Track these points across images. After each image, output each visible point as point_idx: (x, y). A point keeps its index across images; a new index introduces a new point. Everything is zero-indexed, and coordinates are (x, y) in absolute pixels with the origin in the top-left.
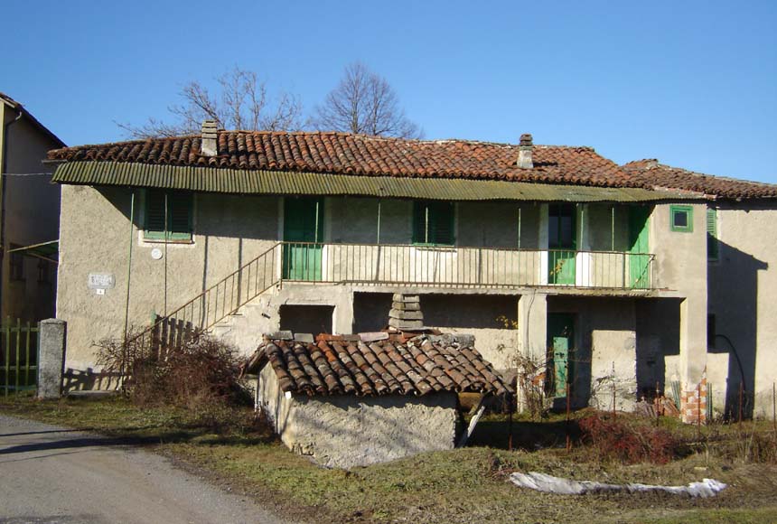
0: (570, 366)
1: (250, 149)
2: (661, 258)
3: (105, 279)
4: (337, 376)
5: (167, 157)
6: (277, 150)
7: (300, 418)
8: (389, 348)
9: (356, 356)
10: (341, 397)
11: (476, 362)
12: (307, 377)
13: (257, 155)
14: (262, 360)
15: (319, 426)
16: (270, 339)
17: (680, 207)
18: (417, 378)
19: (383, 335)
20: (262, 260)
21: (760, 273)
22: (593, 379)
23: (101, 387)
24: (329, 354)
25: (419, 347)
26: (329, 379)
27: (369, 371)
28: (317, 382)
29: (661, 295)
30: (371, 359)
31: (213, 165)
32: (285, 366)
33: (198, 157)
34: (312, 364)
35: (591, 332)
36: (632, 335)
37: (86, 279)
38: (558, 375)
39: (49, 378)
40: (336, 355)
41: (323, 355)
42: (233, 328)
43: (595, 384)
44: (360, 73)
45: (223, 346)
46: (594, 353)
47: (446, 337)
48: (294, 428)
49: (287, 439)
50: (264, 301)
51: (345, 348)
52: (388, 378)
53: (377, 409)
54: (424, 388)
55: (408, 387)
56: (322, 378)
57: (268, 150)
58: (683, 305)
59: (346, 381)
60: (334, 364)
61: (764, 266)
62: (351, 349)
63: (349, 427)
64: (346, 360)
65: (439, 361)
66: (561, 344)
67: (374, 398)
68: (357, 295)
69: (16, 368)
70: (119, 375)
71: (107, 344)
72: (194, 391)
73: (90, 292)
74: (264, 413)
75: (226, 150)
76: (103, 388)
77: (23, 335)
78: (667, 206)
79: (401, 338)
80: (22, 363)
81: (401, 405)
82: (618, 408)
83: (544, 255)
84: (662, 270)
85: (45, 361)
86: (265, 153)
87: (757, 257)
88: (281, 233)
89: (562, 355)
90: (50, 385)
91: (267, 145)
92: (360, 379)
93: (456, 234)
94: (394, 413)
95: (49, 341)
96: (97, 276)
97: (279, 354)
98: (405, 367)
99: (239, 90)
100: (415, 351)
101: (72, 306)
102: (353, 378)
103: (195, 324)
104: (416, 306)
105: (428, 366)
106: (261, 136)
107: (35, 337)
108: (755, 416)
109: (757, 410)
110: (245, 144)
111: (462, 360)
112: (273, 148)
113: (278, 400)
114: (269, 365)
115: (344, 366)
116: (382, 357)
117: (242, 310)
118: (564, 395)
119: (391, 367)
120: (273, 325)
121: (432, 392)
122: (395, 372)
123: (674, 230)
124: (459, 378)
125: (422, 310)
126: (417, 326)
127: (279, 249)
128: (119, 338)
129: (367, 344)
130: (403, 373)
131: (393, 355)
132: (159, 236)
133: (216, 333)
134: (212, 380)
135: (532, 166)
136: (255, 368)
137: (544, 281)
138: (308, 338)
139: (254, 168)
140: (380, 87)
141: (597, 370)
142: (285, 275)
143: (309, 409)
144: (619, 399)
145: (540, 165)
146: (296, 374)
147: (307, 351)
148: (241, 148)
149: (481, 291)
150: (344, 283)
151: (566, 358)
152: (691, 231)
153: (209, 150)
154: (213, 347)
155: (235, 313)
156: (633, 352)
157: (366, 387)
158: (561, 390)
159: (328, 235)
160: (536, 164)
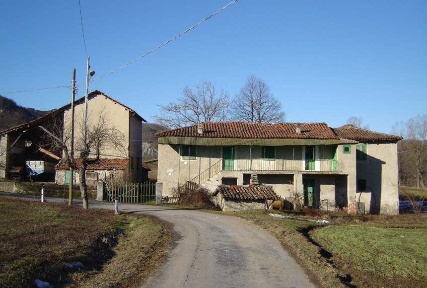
0: (313, 196)
1: (212, 130)
2: (340, 162)
3: (172, 170)
4: (235, 195)
5: (188, 135)
6: (220, 129)
7: (227, 205)
8: (249, 189)
9: (240, 191)
10: (236, 200)
11: (272, 192)
12: (228, 195)
13: (214, 132)
14: (217, 192)
15: (231, 207)
16: (219, 186)
17: (347, 146)
18: (255, 196)
19: (248, 186)
20: (216, 164)
21: (383, 165)
22: (320, 201)
23: (171, 201)
24: (234, 190)
25: (257, 188)
26: (233, 196)
27: (243, 194)
28: (230, 196)
29: (340, 174)
30: (244, 191)
31: (202, 137)
32: (223, 193)
33: (197, 134)
34: (229, 192)
35: (319, 185)
36: (334, 186)
37: (166, 170)
38: (309, 199)
39: (159, 198)
40: (235, 190)
41: (232, 190)
42: (208, 184)
43: (321, 202)
44: (254, 80)
45: (206, 189)
46: (321, 192)
47: (264, 186)
48: (225, 207)
49: (224, 210)
50: (217, 177)
51: (238, 189)
52: (248, 196)
53: (245, 203)
54: (256, 198)
55: (252, 198)
56: (232, 196)
57: (217, 130)
58: (348, 177)
59: (237, 196)
60: (235, 192)
61: (384, 163)
62: (239, 189)
63: (238, 207)
64: (238, 192)
65: (262, 192)
66: (310, 189)
67: (244, 200)
68: (244, 174)
69: (149, 196)
70: (176, 198)
71: (173, 189)
72: (198, 201)
73: (167, 174)
74: (218, 205)
75: (205, 131)
76: (171, 202)
77: (151, 187)
78: (342, 146)
79: (253, 186)
80: (151, 194)
81: (251, 202)
82: (328, 209)
83: (304, 162)
84: (340, 166)
85: (157, 194)
86: (216, 131)
87: (381, 160)
88: (222, 156)
89: (310, 193)
90: (159, 200)
91: (217, 128)
92: (241, 196)
93: (275, 155)
94: (249, 204)
95: (158, 188)
96: (169, 170)
97: (221, 190)
98: (252, 193)
99: (204, 90)
100: (256, 190)
101: (162, 178)
102: (239, 196)
103: (198, 183)
104: (257, 178)
105: (259, 193)
106: (215, 124)
107: (154, 187)
108: (380, 214)
109: (381, 212)
110: (210, 128)
111: (268, 192)
112: (219, 128)
113: (222, 201)
114: (219, 193)
115: (237, 193)
116: (247, 191)
117: (211, 179)
118: (311, 205)
119: (249, 193)
120: (220, 183)
121: (258, 199)
122: (250, 194)
123: (344, 153)
124: (266, 196)
125: (258, 179)
126: (257, 183)
127: (221, 161)
128: (176, 187)
129: (243, 188)
130: (251, 195)
131: (250, 191)
132: (187, 158)
133: (204, 186)
134: (203, 199)
135: (300, 133)
136: (215, 194)
137: (304, 169)
138: (229, 186)
139: (214, 137)
140: (262, 85)
141: (322, 197)
142: (223, 169)
143: (229, 203)
144: (329, 207)
145: (303, 132)
146: (225, 195)
147: (228, 189)
148: (209, 129)
149: (282, 173)
150: (241, 171)
151: (312, 194)
152: (350, 153)
153: (200, 132)
154: (203, 190)
155: (209, 180)
156: (334, 192)
157: (242, 198)
158: (310, 204)
159: (236, 156)
160: (301, 132)
